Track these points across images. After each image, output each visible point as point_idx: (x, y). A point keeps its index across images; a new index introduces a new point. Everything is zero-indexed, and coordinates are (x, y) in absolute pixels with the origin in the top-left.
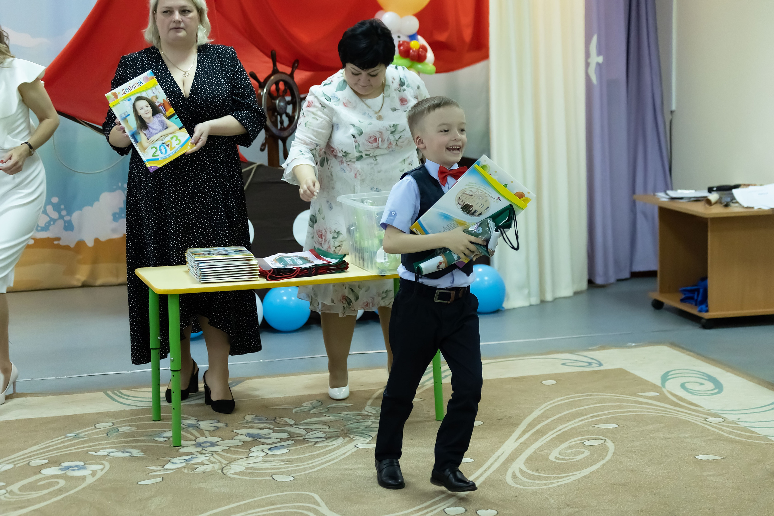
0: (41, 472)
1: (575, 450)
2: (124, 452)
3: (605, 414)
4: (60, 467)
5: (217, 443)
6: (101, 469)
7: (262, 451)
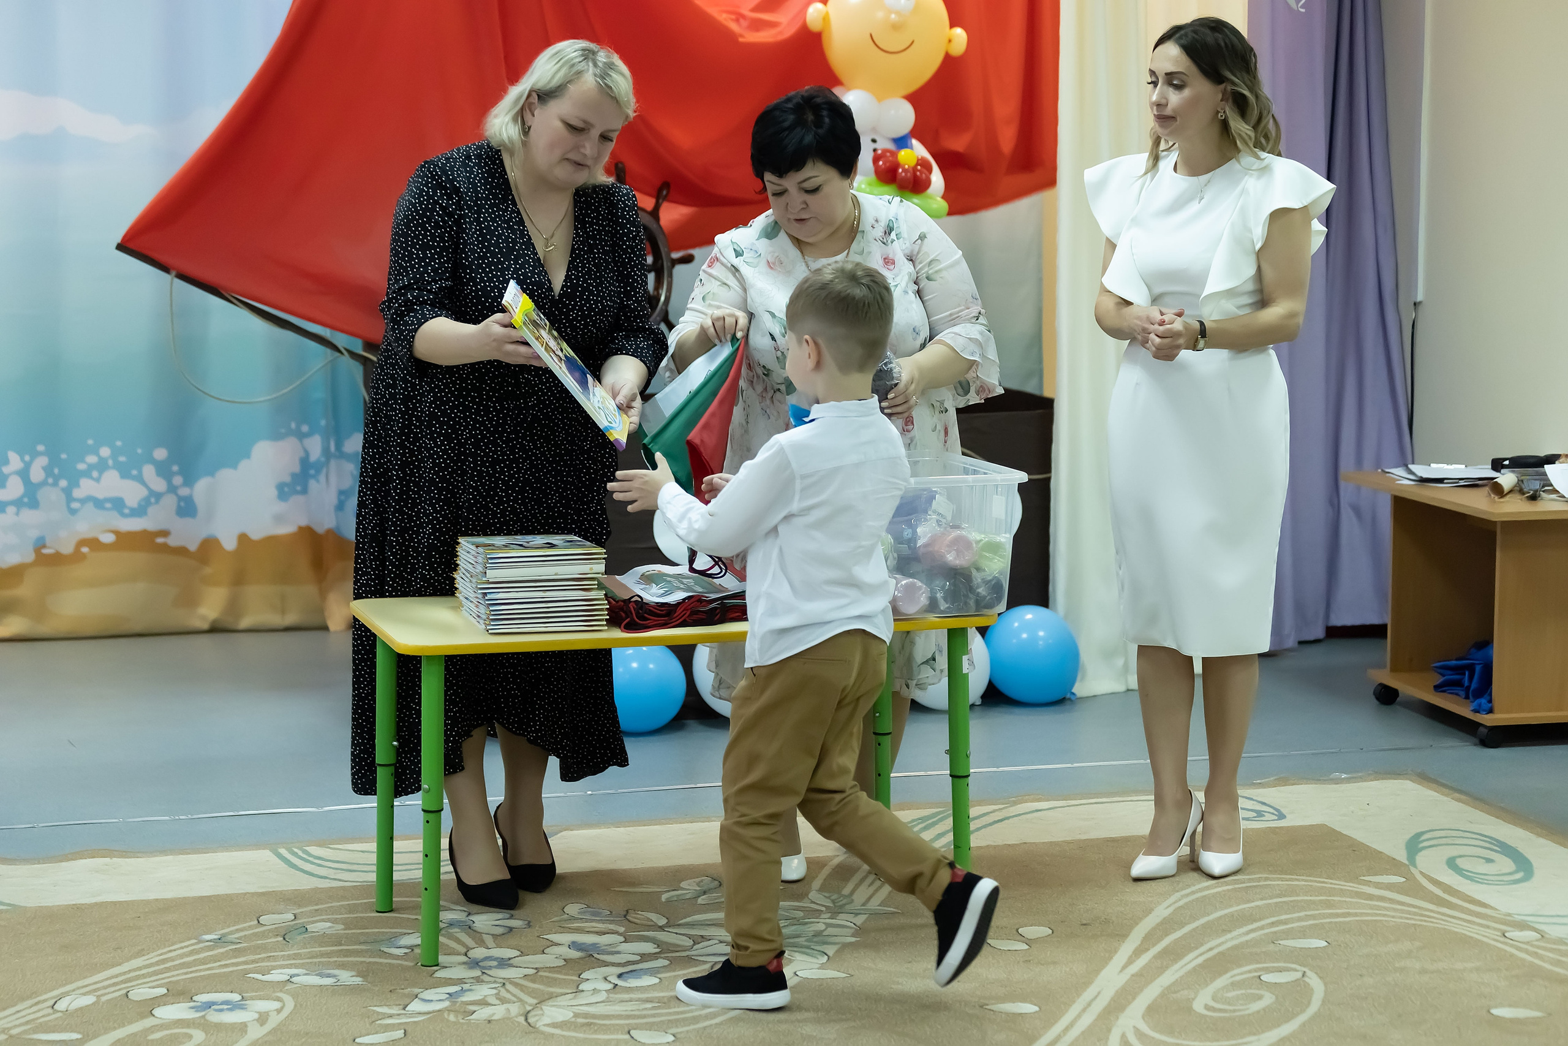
0: (153, 1012)
1: (1243, 991)
2: (321, 975)
3: (1300, 919)
4: (192, 1004)
5: (511, 962)
6: (277, 1010)
7: (605, 979)
